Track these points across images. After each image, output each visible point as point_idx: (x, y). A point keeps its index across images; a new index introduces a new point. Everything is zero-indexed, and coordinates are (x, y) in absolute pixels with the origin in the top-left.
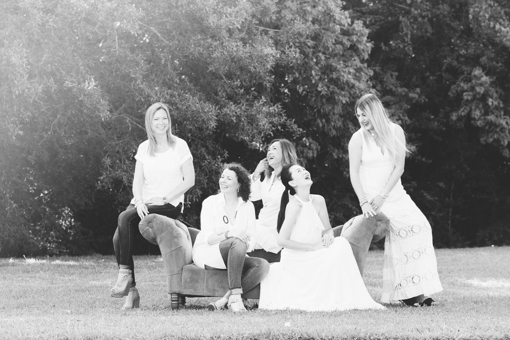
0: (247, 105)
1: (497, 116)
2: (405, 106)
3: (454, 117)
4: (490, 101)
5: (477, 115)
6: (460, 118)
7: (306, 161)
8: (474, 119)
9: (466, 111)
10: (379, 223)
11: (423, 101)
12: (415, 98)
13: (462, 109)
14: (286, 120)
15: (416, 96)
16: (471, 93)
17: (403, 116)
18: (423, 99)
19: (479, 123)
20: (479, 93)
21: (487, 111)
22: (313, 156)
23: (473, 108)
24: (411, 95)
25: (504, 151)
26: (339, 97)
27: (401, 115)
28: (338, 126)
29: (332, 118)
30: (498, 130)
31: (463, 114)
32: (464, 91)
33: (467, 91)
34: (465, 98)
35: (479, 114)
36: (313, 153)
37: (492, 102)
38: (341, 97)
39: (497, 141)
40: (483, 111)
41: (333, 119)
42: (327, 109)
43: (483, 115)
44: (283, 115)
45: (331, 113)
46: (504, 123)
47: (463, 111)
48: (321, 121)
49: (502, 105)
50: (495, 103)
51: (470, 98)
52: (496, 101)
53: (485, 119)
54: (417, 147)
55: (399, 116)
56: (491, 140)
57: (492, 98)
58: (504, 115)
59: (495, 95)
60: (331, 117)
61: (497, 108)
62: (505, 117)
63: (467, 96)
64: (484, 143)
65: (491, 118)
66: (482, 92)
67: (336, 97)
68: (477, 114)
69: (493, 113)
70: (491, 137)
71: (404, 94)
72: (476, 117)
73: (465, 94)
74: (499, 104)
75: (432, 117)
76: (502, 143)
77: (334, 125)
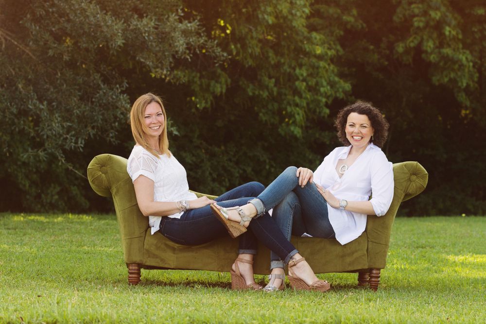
0: (155, 19)
1: (454, 50)
2: (338, 31)
3: (400, 48)
4: (447, 30)
5: (430, 47)
6: (407, 51)
7: (211, 98)
8: (426, 52)
9: (416, 42)
10: (414, 177)
11: (360, 27)
12: (350, 22)
13: (411, 39)
14: (206, 41)
15: (352, 19)
16: (423, 19)
17: (334, 44)
18: (360, 24)
19: (433, 58)
20: (433, 20)
21: (442, 42)
22: (221, 92)
23: (425, 37)
24: (345, 18)
25: (460, 94)
26: (263, 15)
27: (332, 43)
28: (257, 54)
29: (250, 43)
30: (456, 67)
31: (412, 45)
32: (414, 16)
33: (417, 16)
34: (416, 24)
35: (432, 46)
36: (222, 88)
37: (450, 32)
38: (266, 16)
39: (453, 81)
40: (437, 42)
41: (251, 45)
42: (243, 31)
43: (437, 47)
44: (202, 34)
45: (249, 37)
46: (464, 59)
47: (412, 41)
48: (236, 47)
49: (460, 37)
50: (454, 33)
51: (421, 25)
52: (454, 30)
53: (440, 53)
54: (352, 84)
55: (330, 44)
56: (446, 80)
57: (449, 25)
58: (463, 48)
59: (454, 23)
60: (247, 42)
61: (455, 39)
62: (465, 51)
63: (418, 22)
64: (437, 84)
65: (447, 51)
66: (438, 18)
67: (260, 16)
68: (429, 45)
69: (449, 46)
70: (446, 76)
71: (336, 16)
72: (429, 50)
73: (415, 19)
74: (457, 34)
75: (372, 47)
76: (460, 84)
77: (252, 52)
